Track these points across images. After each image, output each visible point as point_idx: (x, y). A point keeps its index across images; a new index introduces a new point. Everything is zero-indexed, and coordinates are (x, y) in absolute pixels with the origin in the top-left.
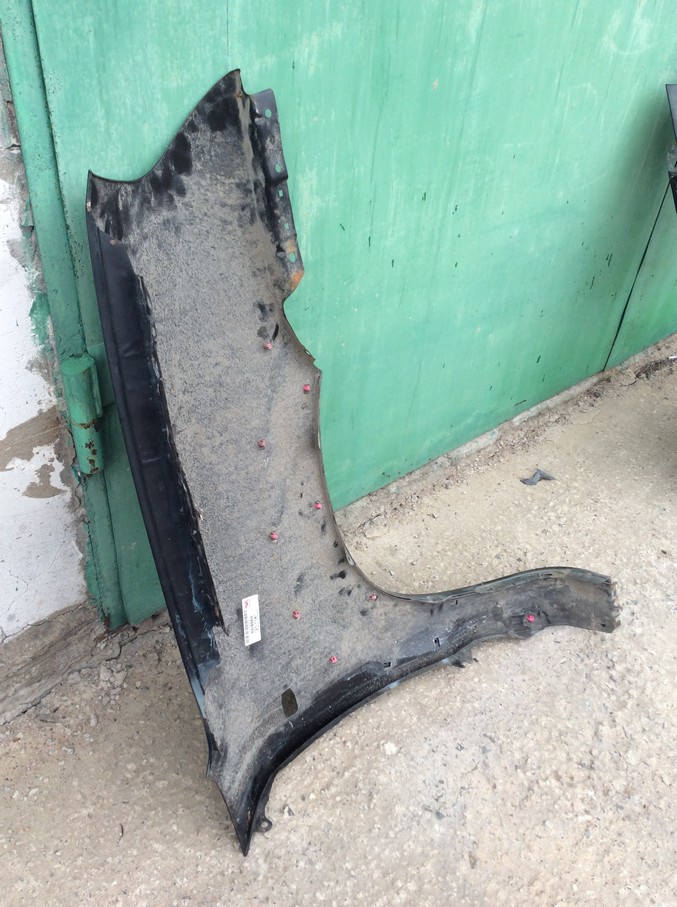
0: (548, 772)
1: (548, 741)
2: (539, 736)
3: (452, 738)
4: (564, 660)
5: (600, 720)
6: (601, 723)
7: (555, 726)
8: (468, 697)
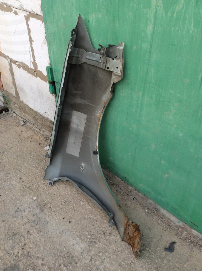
0: (26, 241)
1: (36, 241)
2: (37, 238)
3: (37, 212)
4: (66, 247)
5: (44, 260)
6: (43, 260)
7: (41, 243)
8: (50, 216)
